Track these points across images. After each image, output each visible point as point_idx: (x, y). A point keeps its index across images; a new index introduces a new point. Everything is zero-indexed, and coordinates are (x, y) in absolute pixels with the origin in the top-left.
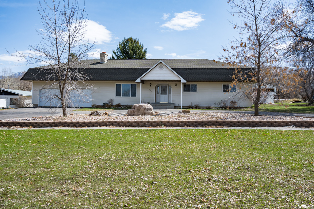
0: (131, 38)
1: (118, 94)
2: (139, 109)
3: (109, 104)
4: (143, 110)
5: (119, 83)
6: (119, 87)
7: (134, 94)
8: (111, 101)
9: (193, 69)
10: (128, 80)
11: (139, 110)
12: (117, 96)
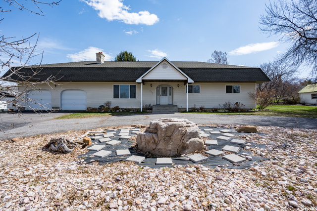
0: (126, 52)
1: (116, 96)
2: (169, 134)
3: (106, 107)
4: (179, 137)
5: (116, 84)
6: (116, 88)
7: (133, 96)
8: (108, 103)
9: (197, 68)
10: (127, 80)
11: (170, 137)
12: (115, 97)
